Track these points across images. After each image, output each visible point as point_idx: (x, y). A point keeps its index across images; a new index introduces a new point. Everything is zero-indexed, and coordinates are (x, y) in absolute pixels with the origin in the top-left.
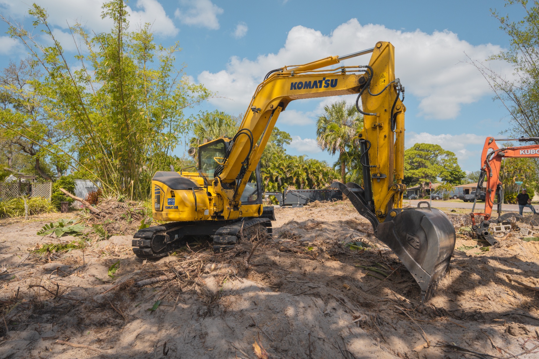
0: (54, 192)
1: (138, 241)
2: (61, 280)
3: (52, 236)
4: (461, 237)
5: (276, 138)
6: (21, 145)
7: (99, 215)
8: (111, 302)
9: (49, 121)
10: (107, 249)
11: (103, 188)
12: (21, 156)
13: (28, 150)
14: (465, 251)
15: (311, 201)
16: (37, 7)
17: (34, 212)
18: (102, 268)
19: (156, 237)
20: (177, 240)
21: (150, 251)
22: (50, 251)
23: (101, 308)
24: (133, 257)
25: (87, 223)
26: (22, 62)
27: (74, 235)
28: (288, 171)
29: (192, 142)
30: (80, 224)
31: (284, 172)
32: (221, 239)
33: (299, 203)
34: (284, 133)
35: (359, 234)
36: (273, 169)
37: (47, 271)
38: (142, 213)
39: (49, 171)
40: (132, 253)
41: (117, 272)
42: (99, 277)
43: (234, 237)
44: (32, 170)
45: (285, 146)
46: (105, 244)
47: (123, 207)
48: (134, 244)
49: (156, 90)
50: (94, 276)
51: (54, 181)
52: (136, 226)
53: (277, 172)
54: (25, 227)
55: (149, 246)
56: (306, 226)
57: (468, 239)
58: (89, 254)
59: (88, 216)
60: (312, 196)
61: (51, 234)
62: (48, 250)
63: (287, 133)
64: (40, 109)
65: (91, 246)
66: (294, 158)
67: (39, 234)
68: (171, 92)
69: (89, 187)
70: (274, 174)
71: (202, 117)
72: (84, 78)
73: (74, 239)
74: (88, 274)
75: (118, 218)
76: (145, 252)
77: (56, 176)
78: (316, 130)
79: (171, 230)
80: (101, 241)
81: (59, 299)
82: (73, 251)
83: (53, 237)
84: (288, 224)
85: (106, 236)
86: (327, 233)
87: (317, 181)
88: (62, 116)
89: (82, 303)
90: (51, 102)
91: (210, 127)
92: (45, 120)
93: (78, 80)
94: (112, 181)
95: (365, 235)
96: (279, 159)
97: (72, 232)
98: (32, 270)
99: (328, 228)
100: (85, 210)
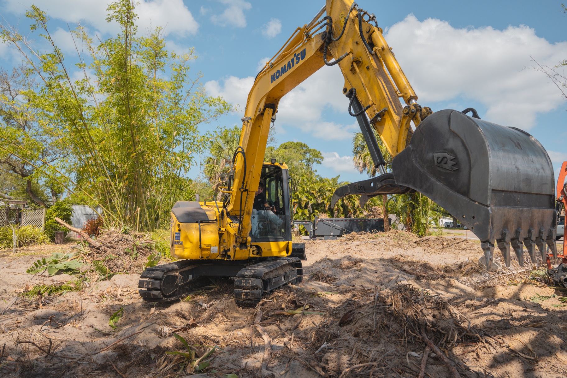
0: (47, 219)
1: (146, 281)
2: (54, 332)
3: (44, 274)
4: (534, 284)
5: (304, 157)
6: (11, 165)
7: (99, 249)
8: (114, 362)
9: (44, 138)
10: (108, 292)
11: (104, 216)
12: (11, 177)
13: (18, 170)
14: (540, 302)
15: (347, 233)
16: (36, 10)
17: (24, 243)
18: (102, 316)
19: (166, 277)
20: (191, 281)
21: (159, 294)
22: (41, 295)
23: (101, 370)
24: (139, 302)
25: (85, 258)
26: (15, 71)
27: (70, 273)
28: (319, 196)
29: (208, 162)
30: (77, 260)
31: (315, 197)
32: (244, 283)
33: (332, 234)
34: (314, 150)
35: (406, 276)
36: (302, 193)
37: (38, 320)
38: (149, 247)
39: (43, 195)
40: (137, 296)
41: (119, 321)
42: (99, 327)
43: (258, 280)
44: (23, 193)
45: (315, 166)
46: (106, 285)
47: (127, 240)
48: (141, 286)
49: (168, 104)
50: (93, 327)
51: (48, 207)
52: (142, 262)
53: (307, 197)
54: (12, 263)
55: (159, 288)
56: (341, 265)
57: (543, 286)
58: (87, 297)
59: (87, 250)
60: (347, 225)
61: (43, 271)
62: (39, 293)
63: (318, 151)
64: (34, 123)
65: (89, 288)
66: (326, 181)
67: (28, 271)
68: (185, 105)
69: (88, 213)
70: (303, 199)
71: (219, 134)
72: (86, 89)
73: (70, 278)
74: (85, 324)
75: (122, 253)
76: (153, 295)
77: (50, 200)
78: (353, 149)
79: (184, 269)
80: (102, 281)
81: (51, 357)
82: (68, 294)
83: (45, 276)
84: (320, 262)
85: (107, 275)
86: (367, 274)
87: (353, 208)
88: (60, 133)
89: (79, 364)
90: (47, 115)
91: (229, 145)
92: (39, 137)
93: (79, 91)
94: (115, 208)
95: (414, 277)
96: (309, 181)
97: (67, 270)
98: (21, 319)
99: (368, 267)
100: (83, 243)
